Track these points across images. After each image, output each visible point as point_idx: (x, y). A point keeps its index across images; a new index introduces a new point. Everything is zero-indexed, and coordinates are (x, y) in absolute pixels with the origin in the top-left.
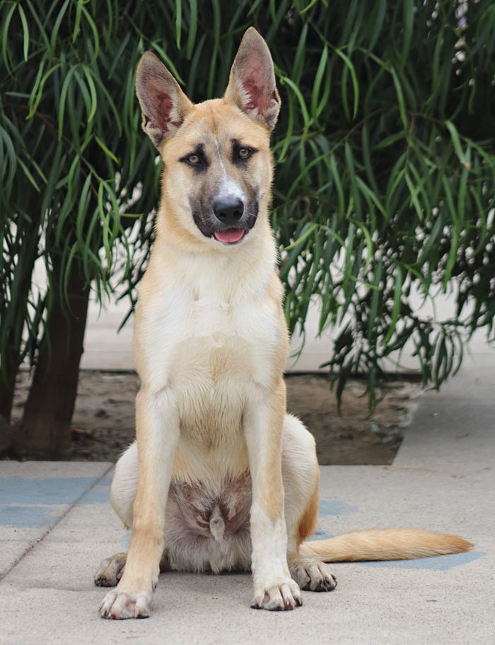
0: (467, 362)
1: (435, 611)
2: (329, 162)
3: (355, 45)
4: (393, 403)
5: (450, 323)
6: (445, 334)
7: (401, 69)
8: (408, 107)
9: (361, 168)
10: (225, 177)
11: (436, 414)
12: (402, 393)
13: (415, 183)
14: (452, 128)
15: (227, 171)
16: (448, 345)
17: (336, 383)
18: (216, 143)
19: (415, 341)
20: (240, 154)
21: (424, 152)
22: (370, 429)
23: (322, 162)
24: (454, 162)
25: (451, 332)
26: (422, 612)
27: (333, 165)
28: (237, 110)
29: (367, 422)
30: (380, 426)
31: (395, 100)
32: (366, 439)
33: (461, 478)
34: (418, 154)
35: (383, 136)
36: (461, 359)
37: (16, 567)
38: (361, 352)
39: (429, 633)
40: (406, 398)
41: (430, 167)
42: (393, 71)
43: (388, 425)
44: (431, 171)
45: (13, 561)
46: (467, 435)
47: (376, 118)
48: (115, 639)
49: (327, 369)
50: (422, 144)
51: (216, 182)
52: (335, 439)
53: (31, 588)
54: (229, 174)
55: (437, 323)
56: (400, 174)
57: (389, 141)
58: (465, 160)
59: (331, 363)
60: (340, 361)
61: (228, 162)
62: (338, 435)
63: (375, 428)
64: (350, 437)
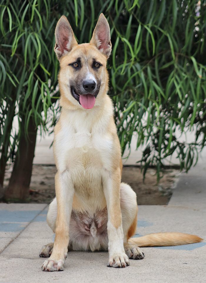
0: (200, 161)
1: (186, 268)
2: (141, 75)
3: (152, 24)
4: (168, 178)
5: (193, 144)
6: (191, 149)
7: (172, 34)
8: (175, 51)
9: (155, 77)
10: (88, 72)
11: (186, 183)
12: (172, 174)
13: (178, 83)
14: (194, 60)
15: (89, 70)
16: (192, 153)
17: (143, 170)
18: (86, 58)
19: (177, 152)
20: (95, 65)
21: (182, 70)
22: (158, 189)
23: (138, 75)
24: (195, 74)
25: (193, 148)
26: (181, 268)
27: (142, 76)
28: (95, 48)
29: (156, 187)
30: (162, 188)
31: (169, 48)
32: (157, 194)
33: (198, 210)
34: (179, 71)
35: (164, 64)
36: (197, 159)
37: (6, 249)
38: (154, 156)
39: (184, 277)
40: (174, 176)
41: (184, 77)
42: (168, 35)
43: (166, 188)
44: (185, 78)
45: (4, 246)
46: (200, 192)
47: (161, 56)
48: (49, 280)
49: (139, 164)
50: (180, 67)
51: (84, 74)
52: (143, 194)
53: (12, 258)
54: (90, 72)
55: (187, 144)
56: (171, 80)
57: (167, 66)
58: (199, 74)
59: (141, 161)
60: (145, 160)
61: (90, 67)
62: (144, 192)
63: (160, 189)
64: (150, 193)
